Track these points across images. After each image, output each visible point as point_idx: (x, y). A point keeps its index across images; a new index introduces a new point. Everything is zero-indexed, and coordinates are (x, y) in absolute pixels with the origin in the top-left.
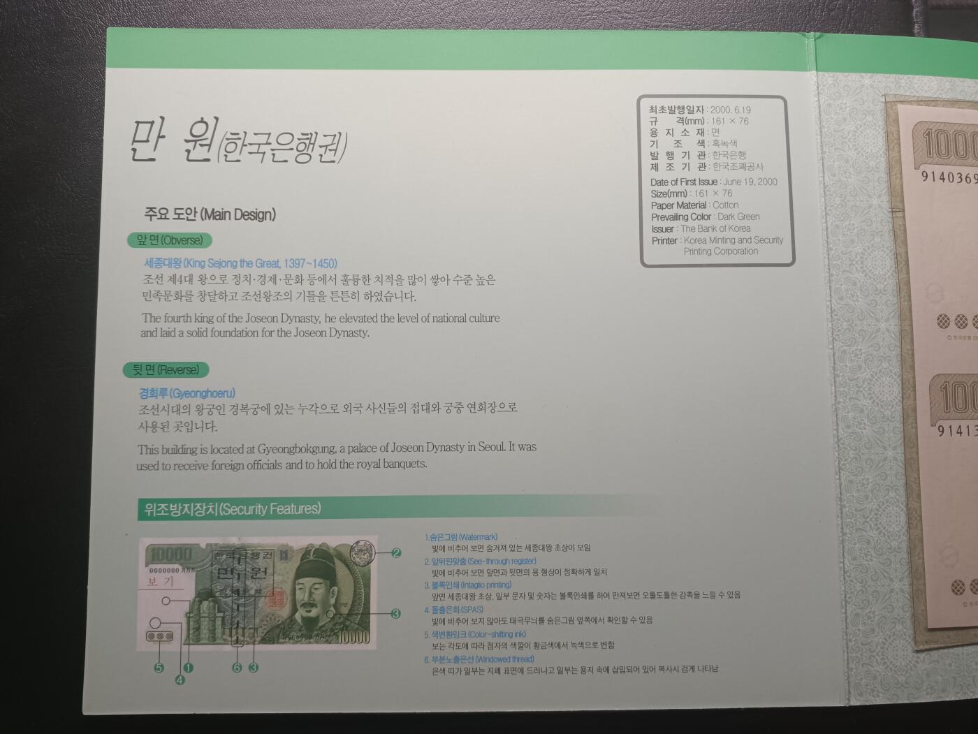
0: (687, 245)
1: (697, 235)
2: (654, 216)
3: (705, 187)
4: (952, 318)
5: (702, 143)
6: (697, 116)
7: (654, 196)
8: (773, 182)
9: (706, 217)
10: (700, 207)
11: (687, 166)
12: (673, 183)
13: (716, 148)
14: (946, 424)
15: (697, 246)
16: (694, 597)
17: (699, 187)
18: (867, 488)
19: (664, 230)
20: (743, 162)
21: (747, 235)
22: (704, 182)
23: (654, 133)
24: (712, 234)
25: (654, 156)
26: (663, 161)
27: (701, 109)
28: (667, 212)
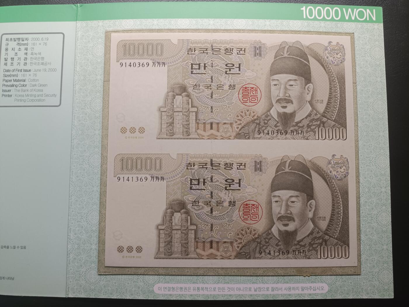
0: (16, 98)
1: (21, 93)
2: (4, 85)
3: (25, 73)
4: (128, 128)
5: (26, 54)
6: (25, 42)
7: (4, 76)
8: (55, 70)
9: (25, 86)
10: (23, 81)
11: (19, 64)
12: (13, 71)
13: (32, 56)
14: (121, 176)
15: (20, 98)
16: (6, 248)
17: (23, 73)
18: (83, 203)
19: (7, 91)
20: (42, 61)
21: (41, 93)
22: (26, 71)
23: (7, 50)
24: (27, 93)
25: (6, 60)
26: (9, 61)
27: (27, 39)
28: (9, 83)
